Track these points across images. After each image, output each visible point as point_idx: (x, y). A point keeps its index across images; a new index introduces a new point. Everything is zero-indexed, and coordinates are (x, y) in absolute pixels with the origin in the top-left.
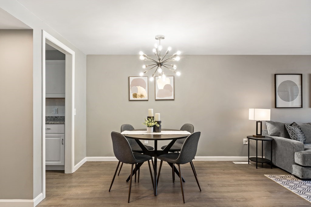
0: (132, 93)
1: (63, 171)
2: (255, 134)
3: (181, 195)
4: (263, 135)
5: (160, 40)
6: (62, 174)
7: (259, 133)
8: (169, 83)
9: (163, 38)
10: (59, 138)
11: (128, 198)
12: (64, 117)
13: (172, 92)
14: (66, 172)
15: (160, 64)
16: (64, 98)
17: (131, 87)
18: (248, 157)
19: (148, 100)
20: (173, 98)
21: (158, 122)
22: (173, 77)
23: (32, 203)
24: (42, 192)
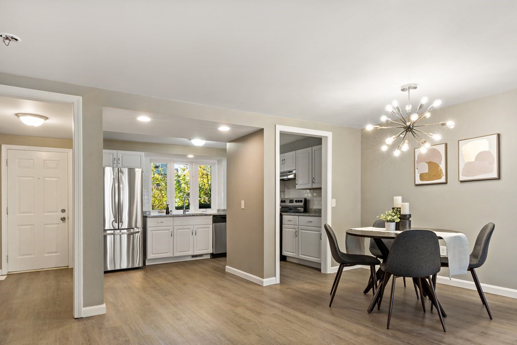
0: (418, 173)
1: (319, 270)
3: (386, 318)
5: (409, 91)
6: (317, 272)
8: (487, 149)
9: (415, 88)
10: (319, 233)
11: (330, 302)
12: (321, 209)
13: (493, 164)
14: (322, 271)
15: (409, 129)
16: (321, 188)
17: (417, 165)
19: (446, 183)
20: (495, 175)
21: (405, 215)
22: (495, 137)
23: (263, 282)
24: (275, 276)
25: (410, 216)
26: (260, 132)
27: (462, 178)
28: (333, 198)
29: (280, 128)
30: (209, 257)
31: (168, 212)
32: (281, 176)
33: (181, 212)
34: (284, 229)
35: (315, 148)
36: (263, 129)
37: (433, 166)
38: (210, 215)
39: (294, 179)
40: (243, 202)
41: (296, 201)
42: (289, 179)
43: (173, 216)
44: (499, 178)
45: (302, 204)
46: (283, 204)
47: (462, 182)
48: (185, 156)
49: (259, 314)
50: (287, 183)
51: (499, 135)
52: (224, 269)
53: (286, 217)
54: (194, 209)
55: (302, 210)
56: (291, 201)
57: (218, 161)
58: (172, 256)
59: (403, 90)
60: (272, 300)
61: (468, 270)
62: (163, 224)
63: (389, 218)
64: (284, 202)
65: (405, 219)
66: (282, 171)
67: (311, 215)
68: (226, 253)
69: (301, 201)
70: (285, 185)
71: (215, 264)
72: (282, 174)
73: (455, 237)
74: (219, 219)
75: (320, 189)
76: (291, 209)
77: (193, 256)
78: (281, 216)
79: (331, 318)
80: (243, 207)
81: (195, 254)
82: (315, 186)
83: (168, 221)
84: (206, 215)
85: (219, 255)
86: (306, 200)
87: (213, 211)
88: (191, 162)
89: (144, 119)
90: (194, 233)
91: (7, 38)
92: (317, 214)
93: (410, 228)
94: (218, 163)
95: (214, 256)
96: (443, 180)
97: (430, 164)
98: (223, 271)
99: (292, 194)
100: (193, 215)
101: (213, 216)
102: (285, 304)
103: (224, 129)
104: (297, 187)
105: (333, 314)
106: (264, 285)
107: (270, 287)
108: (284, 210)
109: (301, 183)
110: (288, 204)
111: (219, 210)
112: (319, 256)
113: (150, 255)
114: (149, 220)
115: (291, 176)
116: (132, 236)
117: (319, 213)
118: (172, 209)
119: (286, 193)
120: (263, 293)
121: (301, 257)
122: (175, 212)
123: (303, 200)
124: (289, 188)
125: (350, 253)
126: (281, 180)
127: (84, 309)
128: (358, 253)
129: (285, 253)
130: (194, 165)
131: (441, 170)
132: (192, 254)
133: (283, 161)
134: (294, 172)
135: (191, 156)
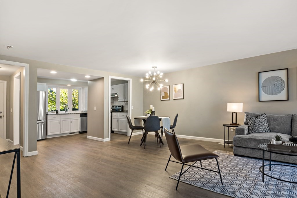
1: (127, 135)
2: (231, 123)
4: (237, 123)
7: (234, 122)
8: (180, 89)
9: (156, 68)
13: (182, 94)
14: (128, 136)
18: (224, 140)
19: (170, 100)
20: (182, 98)
21: (153, 111)
22: (182, 84)
23: (103, 140)
24: (108, 138)
25: (155, 111)
26: (103, 78)
27: (174, 98)
28: (132, 105)
29: (111, 77)
30: (78, 133)
31: (57, 113)
32: (111, 96)
33: (64, 112)
34: (113, 119)
35: (126, 84)
36: (104, 78)
37: (166, 93)
38: (79, 113)
39: (118, 97)
40: (95, 107)
41: (118, 107)
42: (115, 97)
43: (61, 114)
44: (183, 99)
45: (121, 108)
46: (113, 108)
47: (174, 99)
48: (66, 85)
49: (102, 149)
50: (114, 98)
51: (183, 84)
52: (86, 137)
53: (114, 114)
54: (70, 111)
55: (121, 110)
56: (116, 107)
57: (82, 87)
58: (60, 133)
59: (153, 68)
60: (107, 145)
61: (170, 129)
62: (56, 118)
63: (148, 112)
64: (113, 107)
65: (153, 113)
66: (112, 93)
67: (124, 112)
68: (87, 131)
69: (120, 107)
70: (114, 100)
71: (81, 136)
72: (112, 95)
73: (166, 118)
74: (84, 115)
75: (127, 101)
76: (116, 110)
77: (70, 133)
78: (111, 113)
79: (127, 148)
80: (95, 109)
81: (71, 132)
82: (125, 100)
83: (58, 117)
84: (77, 113)
85: (83, 132)
86: (122, 106)
87: (80, 112)
88: (69, 88)
89: (53, 72)
90: (71, 122)
91: (9, 47)
92: (126, 112)
93: (155, 115)
94: (82, 89)
95: (80, 133)
96: (169, 99)
97: (165, 93)
98: (86, 138)
99: (116, 104)
100: (71, 114)
101: (80, 114)
102: (112, 146)
103: (88, 77)
104: (119, 100)
105: (128, 147)
106: (104, 141)
107: (106, 142)
108: (113, 110)
109: (121, 99)
110: (115, 108)
111: (82, 111)
112: (127, 130)
113: (49, 134)
114: (48, 116)
115: (116, 96)
116: (38, 124)
117: (127, 112)
118: (59, 110)
119: (114, 103)
120: (103, 144)
121: (120, 130)
122: (61, 112)
123: (121, 106)
124: (115, 101)
125: (136, 126)
126: (111, 97)
127: (28, 153)
128: (139, 126)
129: (113, 130)
130: (70, 89)
131: (168, 95)
132: (70, 132)
133: (112, 89)
134: (117, 94)
135: (69, 85)
